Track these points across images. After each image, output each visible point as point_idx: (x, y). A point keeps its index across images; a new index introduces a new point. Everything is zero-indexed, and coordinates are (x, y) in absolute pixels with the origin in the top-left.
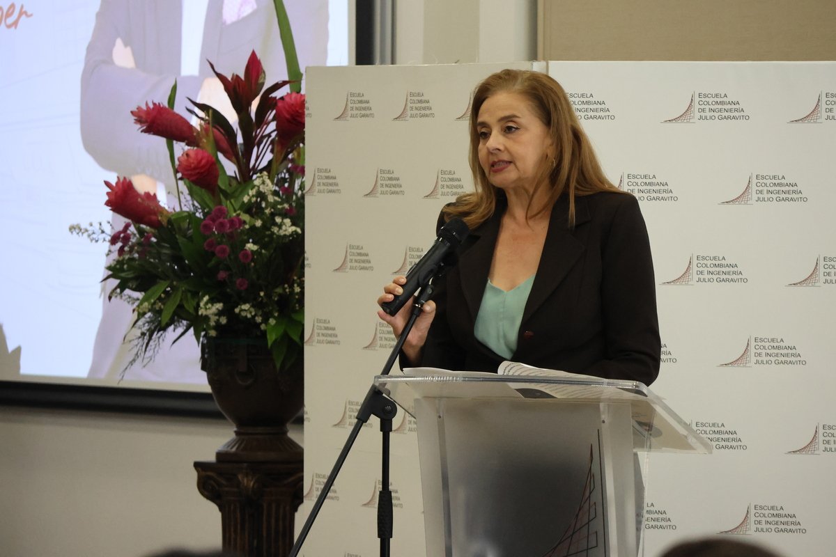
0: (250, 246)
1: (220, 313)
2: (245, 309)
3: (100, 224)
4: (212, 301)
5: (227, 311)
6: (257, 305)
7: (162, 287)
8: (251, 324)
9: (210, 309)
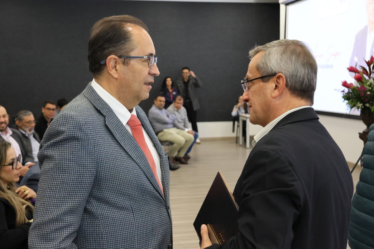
0: (369, 93)
1: (362, 106)
2: (367, 105)
3: (336, 90)
4: (360, 103)
5: (364, 105)
6: (370, 104)
7: (351, 100)
8: (369, 108)
9: (360, 105)
